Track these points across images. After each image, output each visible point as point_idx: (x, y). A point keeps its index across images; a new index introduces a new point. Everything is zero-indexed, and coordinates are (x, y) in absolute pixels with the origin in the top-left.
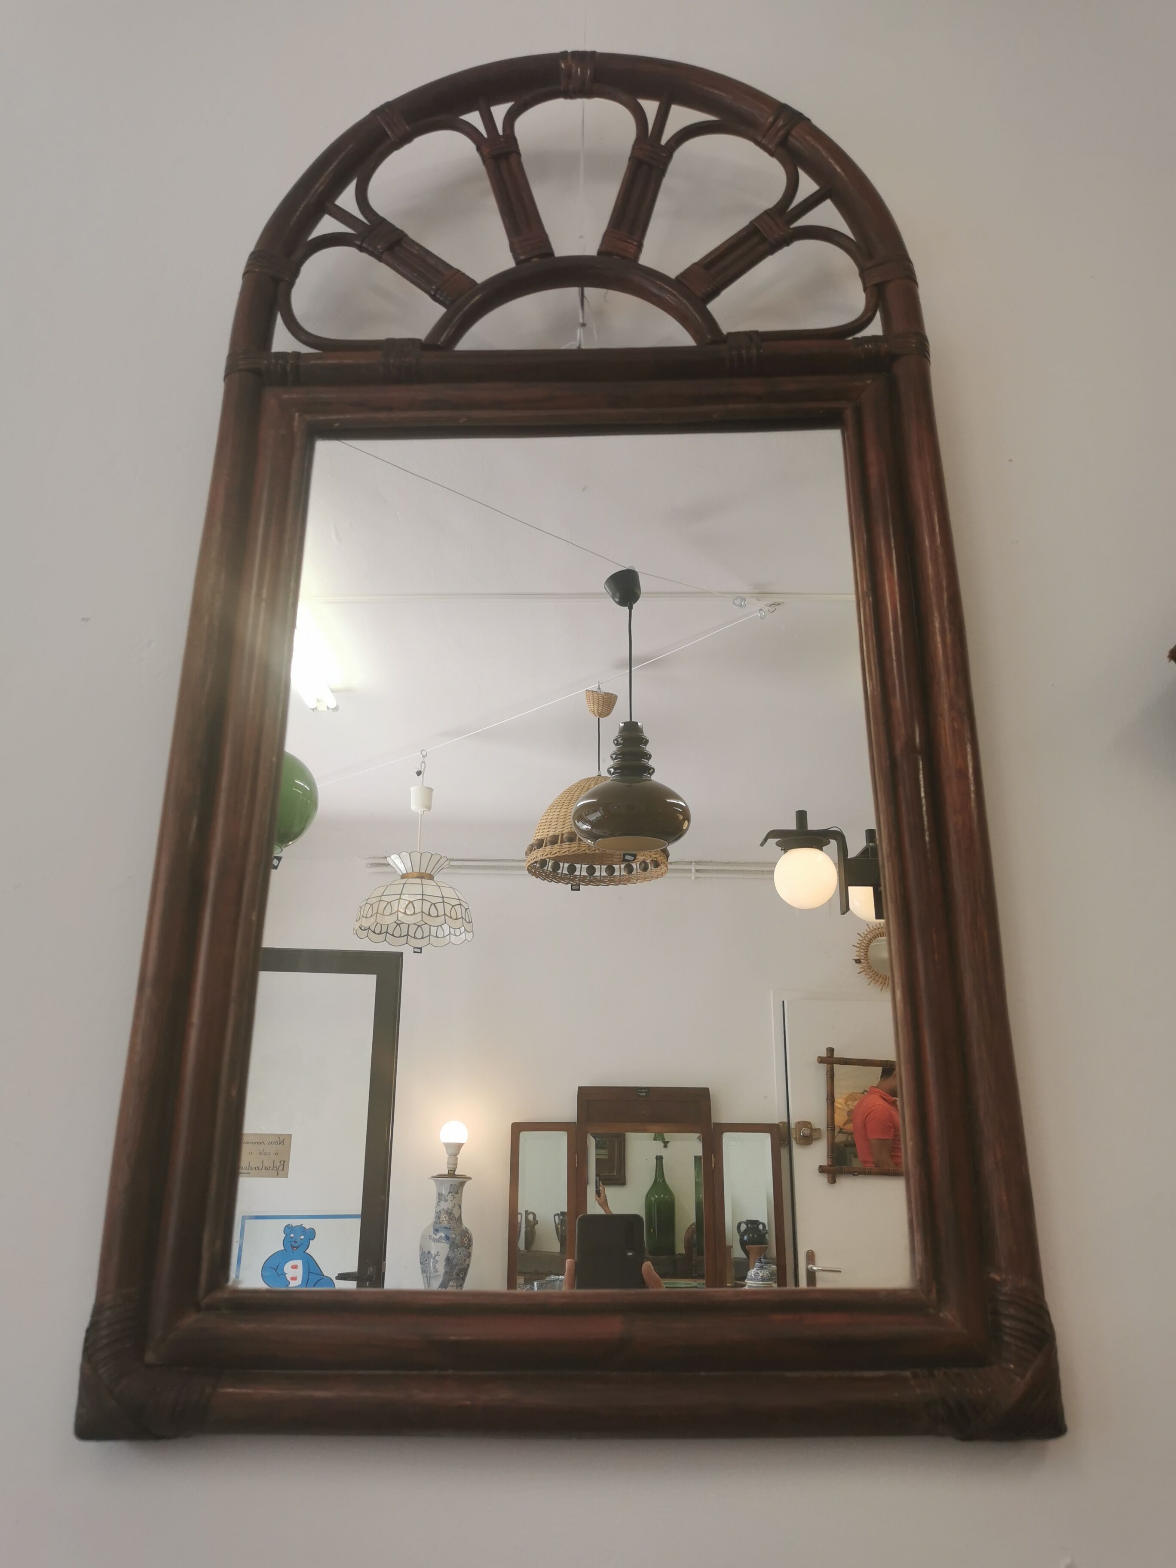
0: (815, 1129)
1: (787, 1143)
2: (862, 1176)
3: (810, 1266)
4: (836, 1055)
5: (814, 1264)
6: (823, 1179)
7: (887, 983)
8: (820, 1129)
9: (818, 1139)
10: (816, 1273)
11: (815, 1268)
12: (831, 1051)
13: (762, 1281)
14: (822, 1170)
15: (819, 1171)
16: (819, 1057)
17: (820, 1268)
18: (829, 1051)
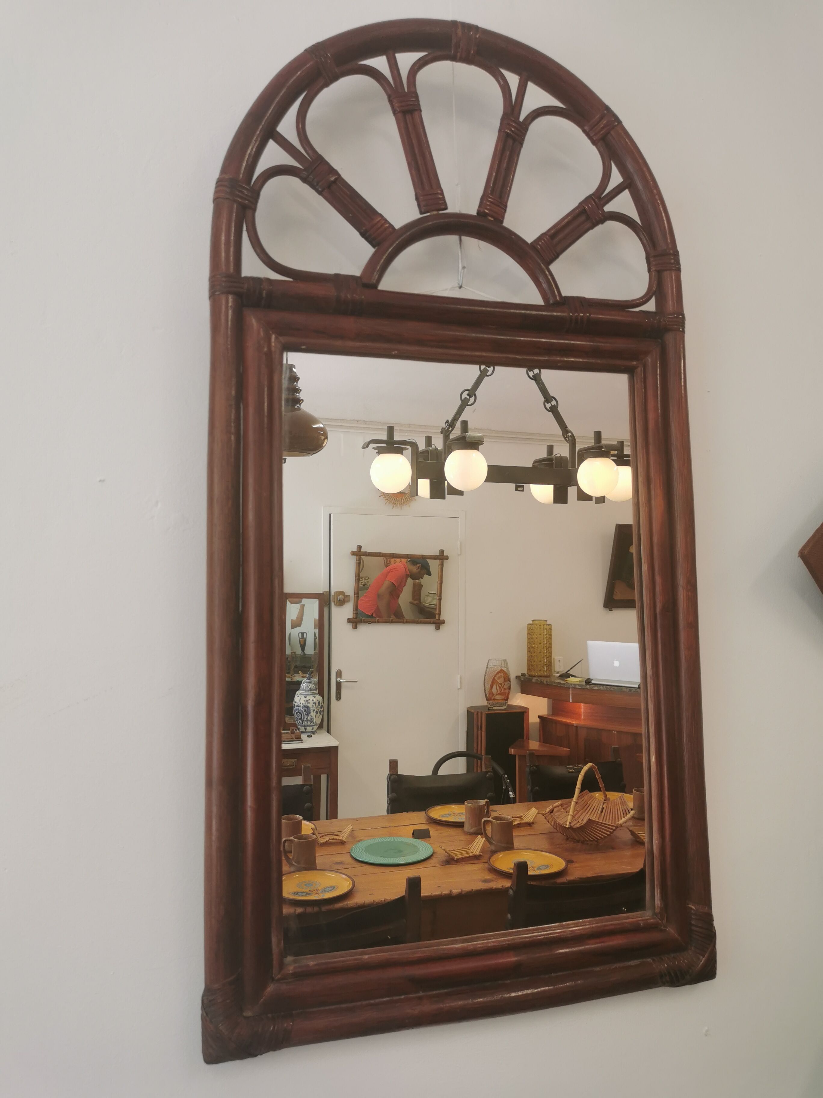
0: (347, 596)
1: (328, 604)
2: (374, 624)
3: (338, 679)
4: (363, 550)
5: (341, 677)
6: (350, 626)
7: (396, 504)
8: (349, 596)
9: (349, 601)
10: (342, 683)
11: (341, 681)
12: (360, 547)
13: (310, 691)
14: (349, 621)
15: (347, 621)
16: (352, 551)
17: (345, 680)
18: (358, 548)
